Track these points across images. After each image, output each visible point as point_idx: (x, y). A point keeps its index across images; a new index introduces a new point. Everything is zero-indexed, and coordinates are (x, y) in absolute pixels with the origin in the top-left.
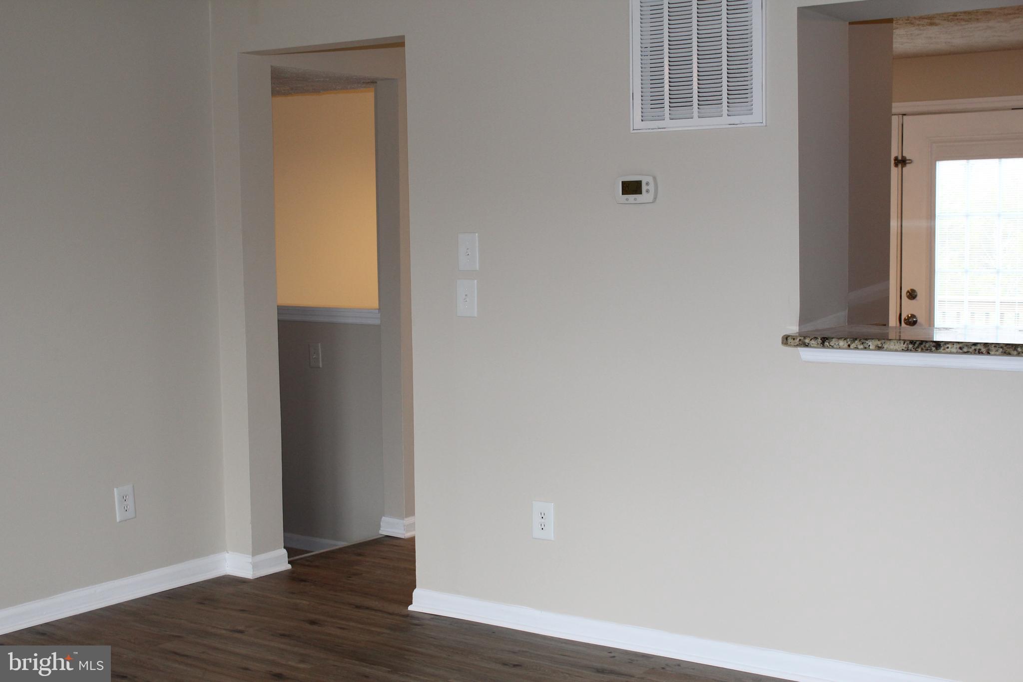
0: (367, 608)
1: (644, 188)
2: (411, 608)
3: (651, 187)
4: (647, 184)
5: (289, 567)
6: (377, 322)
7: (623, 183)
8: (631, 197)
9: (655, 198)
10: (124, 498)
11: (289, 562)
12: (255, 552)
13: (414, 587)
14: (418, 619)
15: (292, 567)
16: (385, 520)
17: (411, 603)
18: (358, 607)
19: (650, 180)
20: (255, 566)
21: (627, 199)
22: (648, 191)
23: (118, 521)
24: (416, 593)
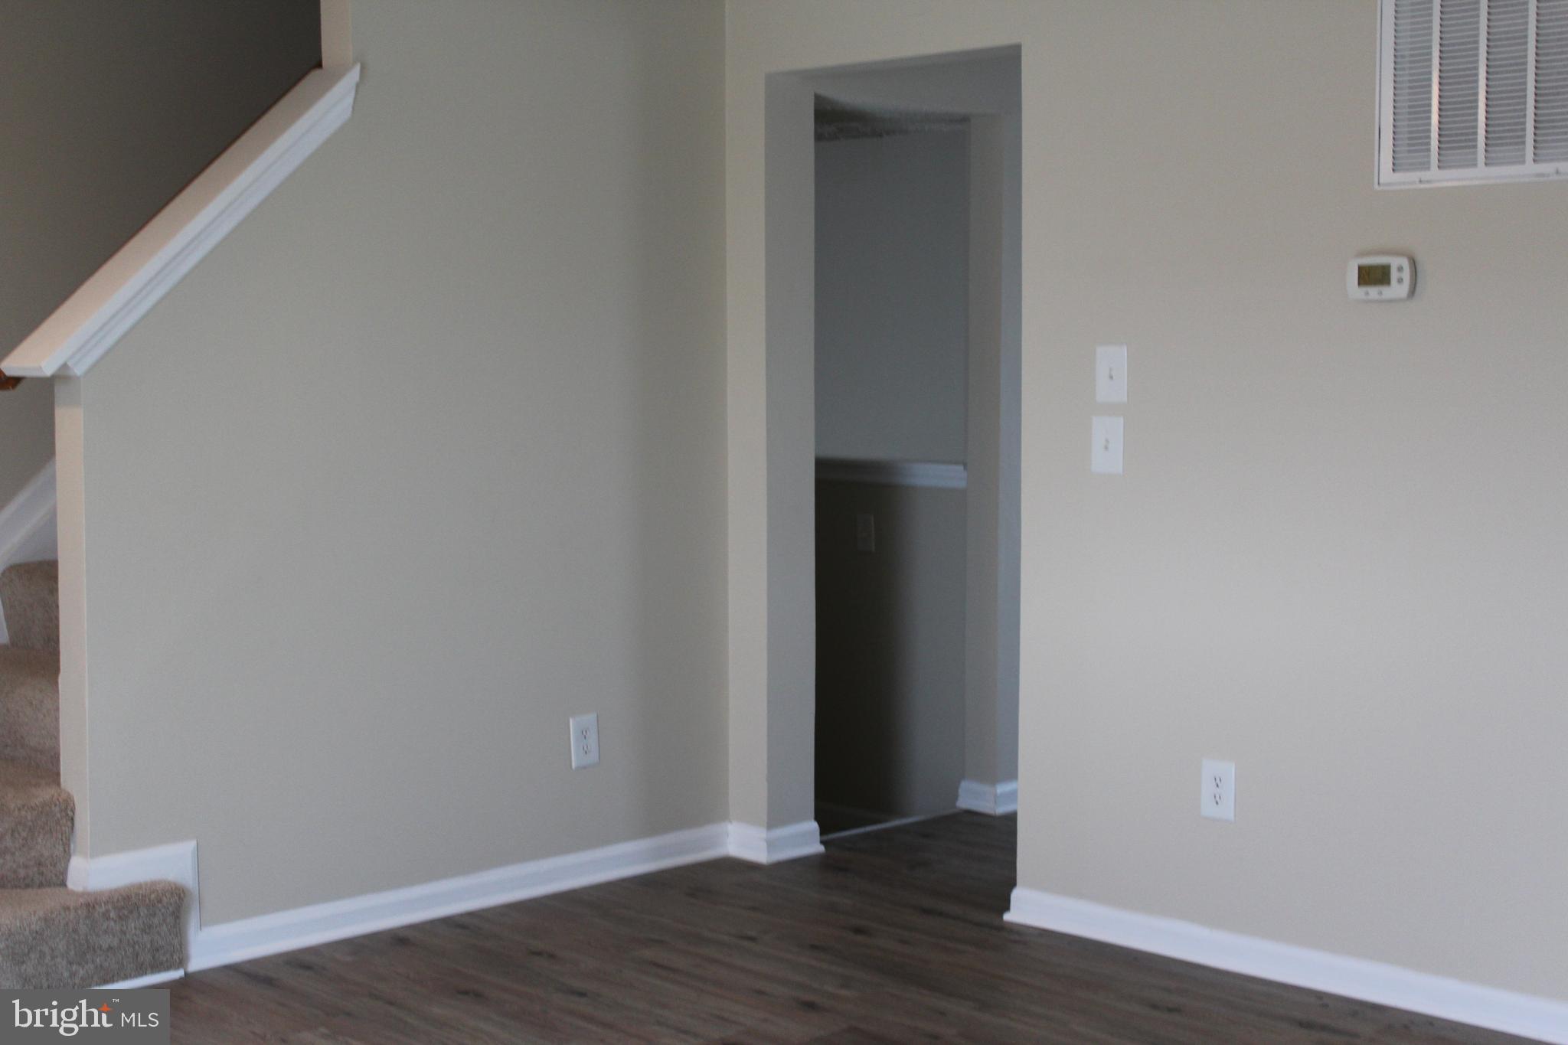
0: (941, 914)
1: (1394, 275)
2: (1008, 917)
3: (1406, 275)
4: (1400, 269)
5: (821, 849)
6: (962, 484)
7: (1361, 269)
8: (1373, 292)
9: (1412, 292)
10: (583, 734)
11: (822, 842)
12: (772, 823)
13: (1012, 883)
14: (1018, 933)
15: (826, 848)
16: (966, 787)
17: (1007, 908)
18: (927, 912)
19: (1405, 263)
20: (771, 845)
21: (1367, 293)
22: (1400, 281)
23: (574, 765)
24: (1016, 895)
